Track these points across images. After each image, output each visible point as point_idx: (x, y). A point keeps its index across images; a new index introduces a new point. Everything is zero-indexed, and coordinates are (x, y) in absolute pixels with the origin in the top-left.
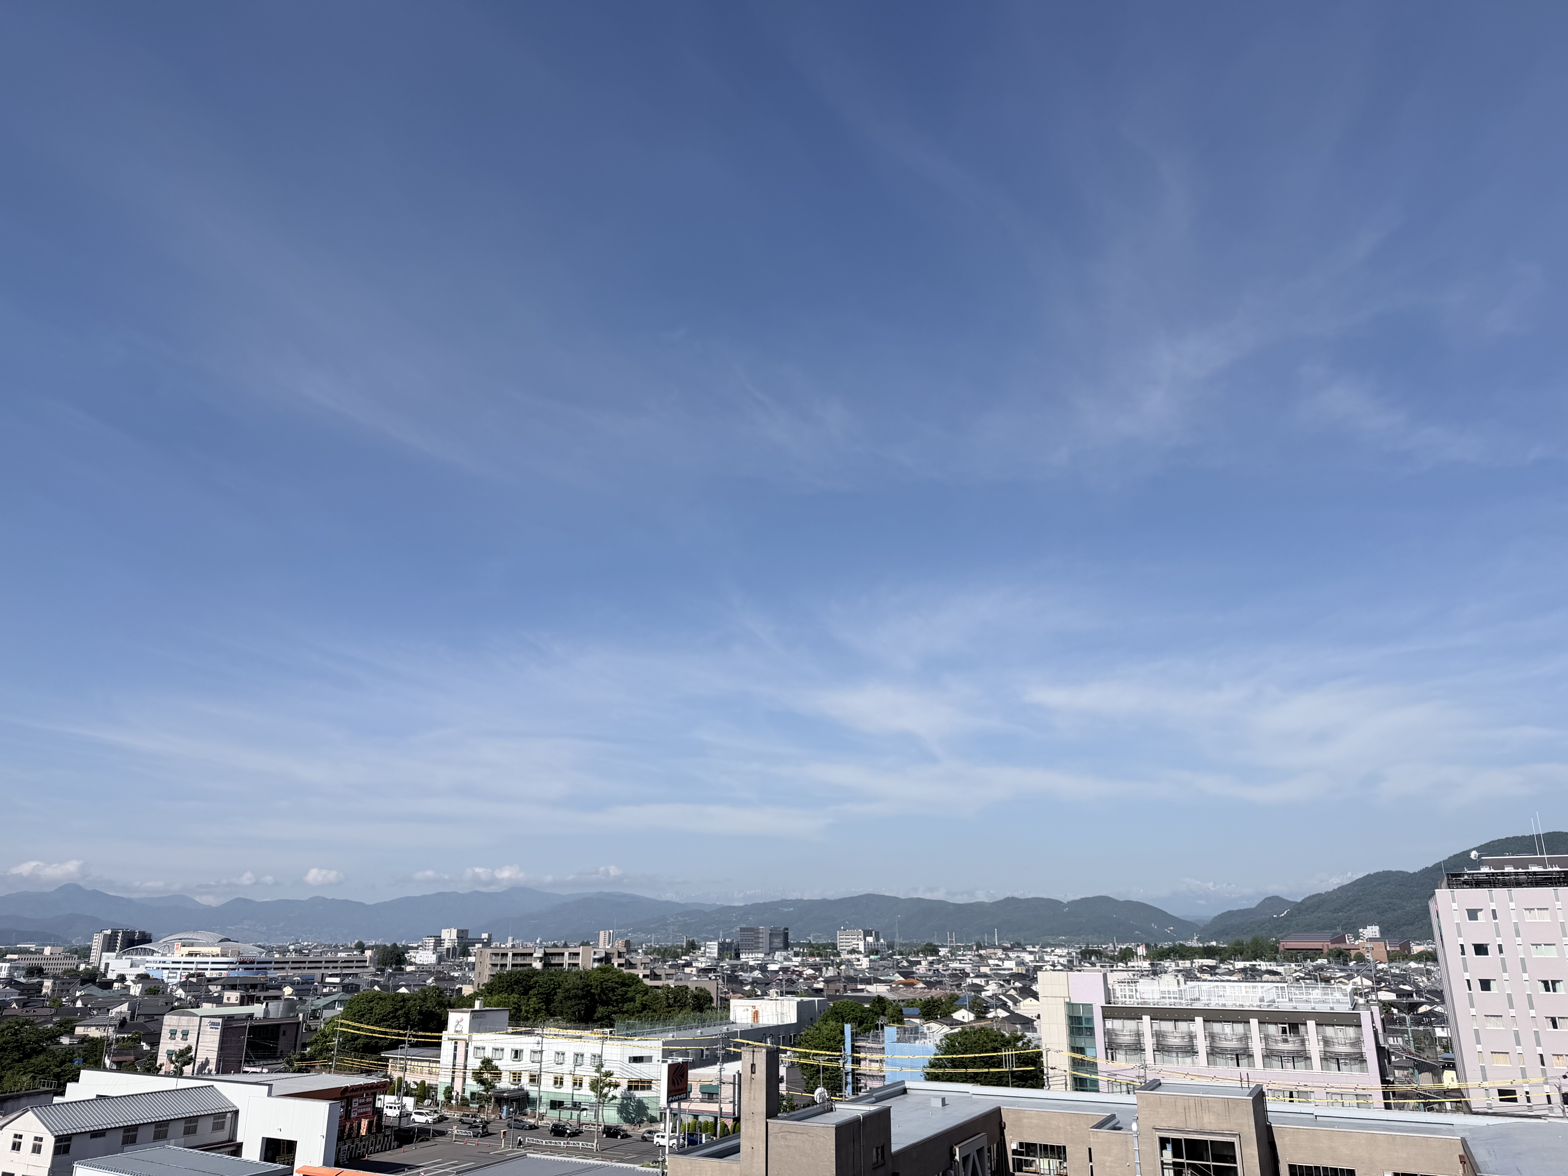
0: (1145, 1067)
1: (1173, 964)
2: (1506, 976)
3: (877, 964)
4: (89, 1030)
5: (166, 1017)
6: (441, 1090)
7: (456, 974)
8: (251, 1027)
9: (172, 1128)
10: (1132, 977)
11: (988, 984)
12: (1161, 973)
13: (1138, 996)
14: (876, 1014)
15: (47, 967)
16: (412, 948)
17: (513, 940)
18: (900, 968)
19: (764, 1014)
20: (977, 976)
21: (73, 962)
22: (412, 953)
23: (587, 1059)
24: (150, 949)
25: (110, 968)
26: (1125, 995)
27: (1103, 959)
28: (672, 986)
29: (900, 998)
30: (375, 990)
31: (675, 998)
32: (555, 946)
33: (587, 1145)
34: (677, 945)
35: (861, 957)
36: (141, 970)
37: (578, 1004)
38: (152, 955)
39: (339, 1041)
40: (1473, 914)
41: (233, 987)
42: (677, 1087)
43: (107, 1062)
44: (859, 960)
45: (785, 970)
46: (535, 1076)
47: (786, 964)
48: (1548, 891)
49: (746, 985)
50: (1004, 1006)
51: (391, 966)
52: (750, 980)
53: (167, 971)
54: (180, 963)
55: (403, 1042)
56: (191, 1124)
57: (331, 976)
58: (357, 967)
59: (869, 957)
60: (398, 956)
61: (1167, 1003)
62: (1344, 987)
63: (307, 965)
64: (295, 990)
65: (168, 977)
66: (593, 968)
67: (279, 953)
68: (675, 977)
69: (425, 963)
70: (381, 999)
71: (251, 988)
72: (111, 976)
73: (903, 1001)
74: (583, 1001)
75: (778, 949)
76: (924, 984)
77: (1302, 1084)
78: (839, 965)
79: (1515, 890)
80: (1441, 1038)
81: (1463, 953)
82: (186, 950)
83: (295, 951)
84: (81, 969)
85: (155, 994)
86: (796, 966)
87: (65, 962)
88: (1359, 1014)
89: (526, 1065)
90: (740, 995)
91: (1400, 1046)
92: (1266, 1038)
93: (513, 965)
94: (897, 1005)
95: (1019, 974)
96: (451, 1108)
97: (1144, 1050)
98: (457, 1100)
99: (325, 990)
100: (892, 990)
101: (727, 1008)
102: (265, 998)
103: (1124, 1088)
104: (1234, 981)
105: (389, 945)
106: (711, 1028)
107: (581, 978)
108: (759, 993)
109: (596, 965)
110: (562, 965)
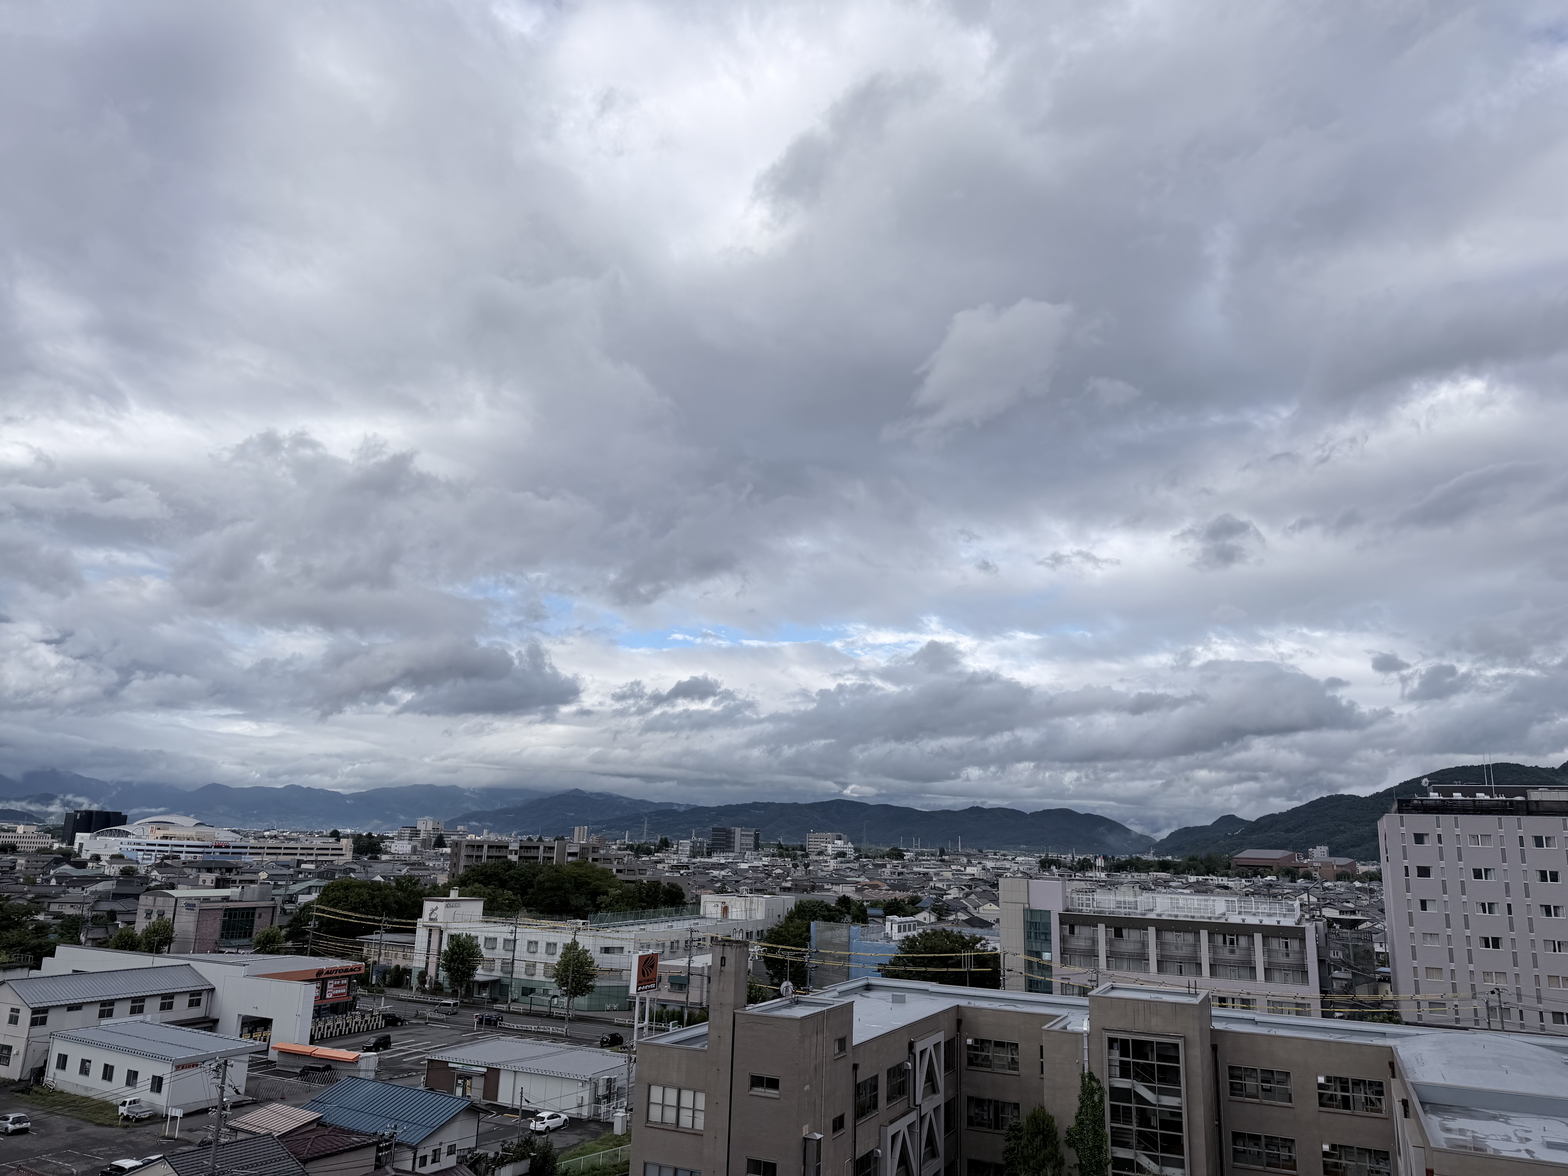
0: (1097, 972)
1: (1129, 876)
2: (1446, 897)
3: (844, 866)
4: (64, 907)
5: (141, 897)
6: (415, 974)
7: (431, 865)
8: (226, 910)
9: (148, 1004)
10: (1089, 887)
11: (950, 889)
12: (1118, 883)
13: (1095, 905)
14: (842, 913)
15: (20, 845)
16: (388, 838)
17: (489, 833)
18: (866, 870)
19: (733, 910)
20: (940, 880)
21: (47, 841)
22: (387, 843)
23: (560, 951)
24: (124, 831)
25: (84, 848)
26: (1082, 903)
27: (1063, 868)
28: (645, 881)
29: (865, 899)
30: (350, 877)
31: (648, 893)
32: (530, 839)
33: (557, 1030)
34: (650, 843)
35: (829, 858)
36: (116, 851)
37: (551, 896)
38: (127, 836)
39: (315, 925)
40: (1419, 838)
41: (210, 870)
42: (647, 978)
43: (83, 938)
44: (826, 862)
45: (755, 869)
46: (508, 963)
47: (756, 863)
48: (1493, 819)
49: (717, 882)
50: (965, 909)
51: (366, 855)
52: (721, 877)
53: (142, 853)
54: (154, 845)
55: (379, 928)
56: (167, 1001)
57: (306, 862)
58: (332, 855)
59: (836, 858)
60: (375, 845)
61: (1122, 912)
62: (1290, 902)
63: (282, 851)
64: (269, 875)
65: (143, 859)
66: (567, 862)
67: (255, 838)
68: (648, 873)
69: (400, 853)
70: (356, 886)
71: (226, 872)
72: (85, 856)
73: (867, 901)
74: (558, 893)
75: (749, 849)
76: (889, 886)
77: (1245, 991)
78: (807, 866)
79: (1461, 818)
80: (1378, 953)
81: (1407, 875)
82: (161, 833)
83: (271, 837)
84: (54, 849)
85: (129, 874)
86: (765, 866)
87: (38, 840)
88: (1304, 928)
89: (500, 952)
90: (710, 891)
91: (1340, 959)
92: (1213, 948)
93: (488, 857)
94: (862, 905)
95: (980, 880)
96: (424, 991)
97: (1098, 956)
98: (430, 984)
99: (300, 876)
100: (857, 890)
101: (698, 903)
102: (241, 882)
103: (1076, 991)
104: (1187, 894)
105: (364, 834)
106: (682, 922)
107: (556, 871)
108: (729, 890)
109: (570, 859)
110: (537, 858)
